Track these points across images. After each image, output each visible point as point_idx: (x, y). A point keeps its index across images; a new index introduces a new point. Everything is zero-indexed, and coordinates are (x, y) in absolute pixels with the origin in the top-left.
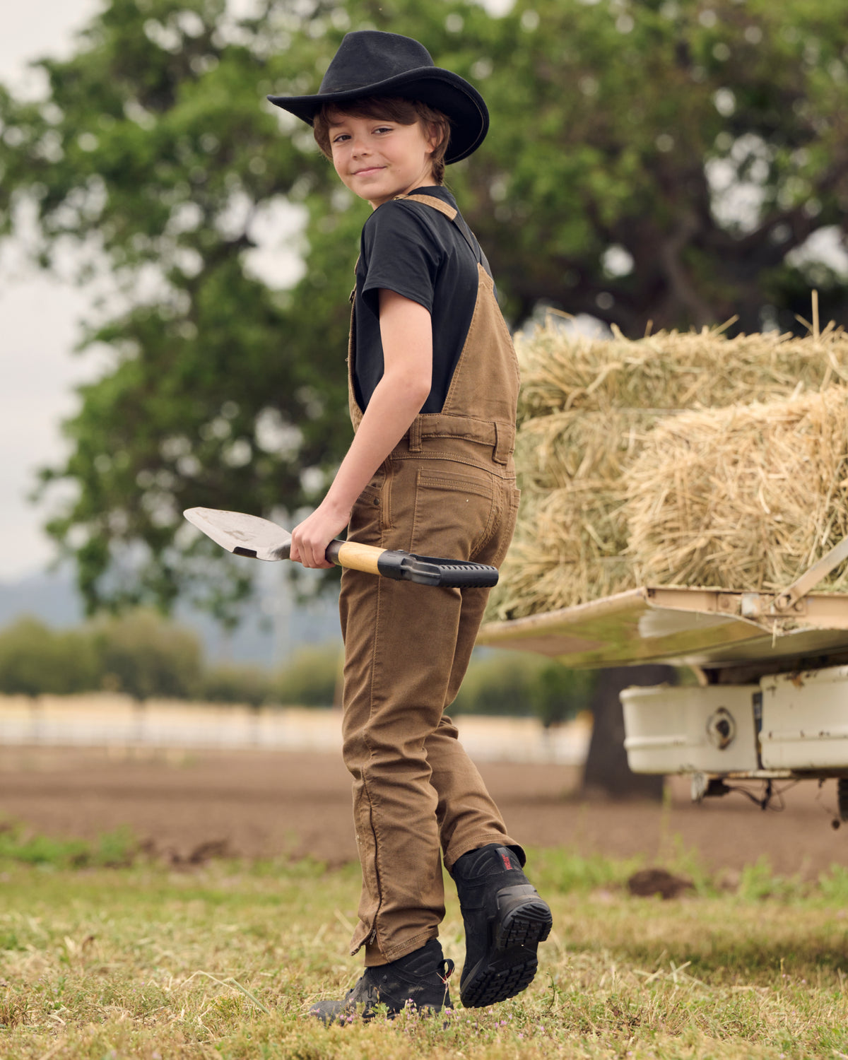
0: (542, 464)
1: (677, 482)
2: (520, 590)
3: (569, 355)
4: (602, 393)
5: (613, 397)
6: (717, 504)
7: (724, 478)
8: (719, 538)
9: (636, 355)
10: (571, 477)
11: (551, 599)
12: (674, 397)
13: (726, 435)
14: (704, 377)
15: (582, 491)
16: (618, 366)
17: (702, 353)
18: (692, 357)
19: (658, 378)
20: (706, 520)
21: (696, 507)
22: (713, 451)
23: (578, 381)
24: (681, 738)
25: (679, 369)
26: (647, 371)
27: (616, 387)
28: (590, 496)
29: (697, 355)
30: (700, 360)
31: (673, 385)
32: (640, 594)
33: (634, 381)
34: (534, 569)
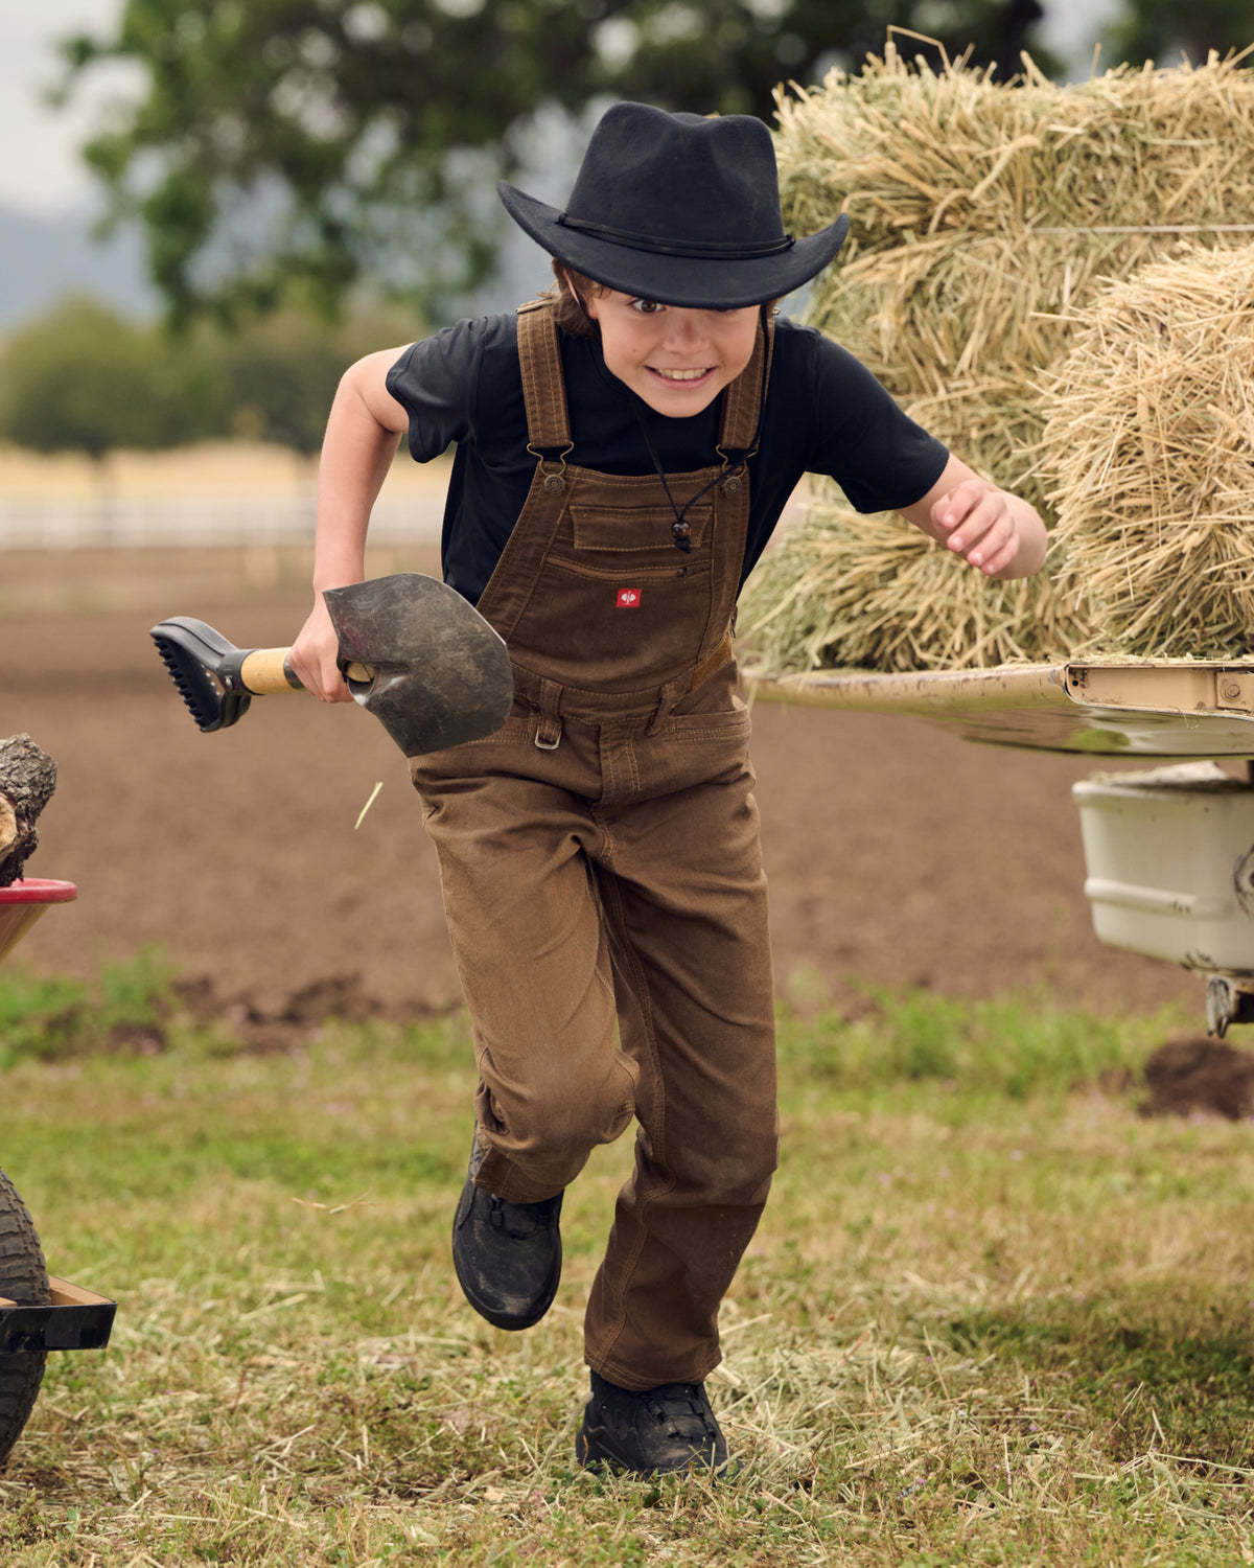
0: (886, 344)
1: (1143, 414)
2: (850, 604)
3: (934, 123)
4: (1004, 196)
5: (1026, 204)
6: (1224, 458)
7: (1237, 405)
8: (1230, 527)
9: (1068, 117)
10: (944, 371)
11: (912, 624)
12: (1152, 198)
13: (1238, 313)
14: (1213, 156)
15: (966, 400)
16: (1034, 141)
17: (1208, 105)
18: (1187, 114)
19: (1115, 159)
20: (1203, 489)
21: (1182, 464)
22: (1216, 345)
23: (954, 175)
24: (1186, 900)
25: (1160, 142)
26: (1095, 147)
27: (1033, 185)
28: (986, 411)
29: (1196, 109)
30: (1202, 120)
31: (1149, 174)
32: (1054, 678)
33: (1067, 169)
34: (876, 563)
